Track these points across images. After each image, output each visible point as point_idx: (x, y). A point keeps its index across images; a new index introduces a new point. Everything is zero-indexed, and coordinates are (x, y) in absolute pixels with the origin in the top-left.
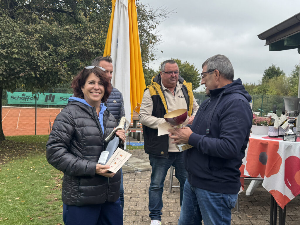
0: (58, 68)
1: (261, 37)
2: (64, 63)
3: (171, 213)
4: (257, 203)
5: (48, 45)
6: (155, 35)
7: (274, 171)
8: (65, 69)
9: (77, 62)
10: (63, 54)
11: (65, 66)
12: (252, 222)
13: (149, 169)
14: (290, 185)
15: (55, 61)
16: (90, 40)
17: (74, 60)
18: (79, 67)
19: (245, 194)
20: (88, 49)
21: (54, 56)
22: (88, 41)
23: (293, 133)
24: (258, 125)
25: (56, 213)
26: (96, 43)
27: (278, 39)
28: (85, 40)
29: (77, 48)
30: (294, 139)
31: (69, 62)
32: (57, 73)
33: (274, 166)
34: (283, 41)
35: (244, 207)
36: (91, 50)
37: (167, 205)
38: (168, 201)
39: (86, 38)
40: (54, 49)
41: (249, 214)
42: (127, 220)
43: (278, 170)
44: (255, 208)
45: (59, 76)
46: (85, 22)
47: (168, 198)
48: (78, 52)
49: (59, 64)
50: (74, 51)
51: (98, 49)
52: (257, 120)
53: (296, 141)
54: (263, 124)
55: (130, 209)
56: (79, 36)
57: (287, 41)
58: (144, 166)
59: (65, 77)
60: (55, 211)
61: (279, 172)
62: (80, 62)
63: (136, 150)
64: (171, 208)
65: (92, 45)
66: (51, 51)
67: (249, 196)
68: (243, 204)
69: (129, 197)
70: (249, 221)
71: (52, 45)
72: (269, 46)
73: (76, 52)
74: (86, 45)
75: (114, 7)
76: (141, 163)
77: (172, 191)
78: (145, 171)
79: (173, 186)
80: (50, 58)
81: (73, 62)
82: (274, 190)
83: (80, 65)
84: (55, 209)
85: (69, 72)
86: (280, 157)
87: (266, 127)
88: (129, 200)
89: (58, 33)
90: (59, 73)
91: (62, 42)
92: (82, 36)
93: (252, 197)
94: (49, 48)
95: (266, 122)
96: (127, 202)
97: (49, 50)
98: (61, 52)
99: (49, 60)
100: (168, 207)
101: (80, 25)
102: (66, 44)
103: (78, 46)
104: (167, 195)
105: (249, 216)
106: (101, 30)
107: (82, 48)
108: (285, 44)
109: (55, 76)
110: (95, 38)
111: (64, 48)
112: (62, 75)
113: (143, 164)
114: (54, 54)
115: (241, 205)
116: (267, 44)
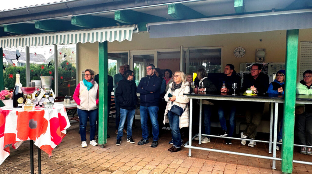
43: (46, 130)
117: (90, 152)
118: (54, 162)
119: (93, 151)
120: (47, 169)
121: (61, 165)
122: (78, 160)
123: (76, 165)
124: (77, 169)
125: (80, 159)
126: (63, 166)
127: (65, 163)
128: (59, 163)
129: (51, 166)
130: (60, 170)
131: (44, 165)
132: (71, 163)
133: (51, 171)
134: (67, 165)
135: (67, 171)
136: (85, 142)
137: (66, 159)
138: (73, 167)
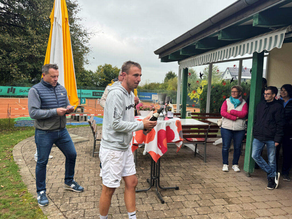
0: (10, 68)
1: (156, 52)
2: (15, 65)
3: (91, 171)
4: (149, 159)
5: (2, 50)
6: (87, 47)
7: (151, 139)
8: (16, 69)
9: (26, 64)
10: (14, 58)
11: (16, 67)
12: (144, 172)
13: (81, 142)
14: (160, 147)
15: (8, 63)
16: (36, 48)
17: (23, 63)
18: (28, 68)
19: (142, 154)
20: (35, 55)
21: (7, 60)
22: (35, 49)
23: (163, 115)
24: (144, 110)
25: (3, 177)
26: (41, 51)
27: (165, 55)
28: (32, 48)
29: (26, 54)
30: (163, 119)
31: (20, 64)
32: (9, 72)
33: (151, 136)
34: (168, 56)
35: (141, 163)
36: (37, 55)
37: (89, 165)
38: (90, 163)
39: (33, 46)
40: (7, 53)
41: (142, 167)
42: (57, 178)
43: (154, 139)
44: (147, 162)
45: (11, 75)
46: (32, 35)
47: (90, 160)
48: (26, 57)
49: (11, 65)
50: (24, 56)
51: (43, 55)
52: (143, 107)
53: (164, 120)
54: (148, 109)
55: (61, 170)
56: (27, 45)
57: (170, 56)
58: (77, 139)
59: (16, 75)
60: (2, 175)
61: (154, 140)
62: (28, 64)
63: (73, 128)
64: (92, 167)
65: (38, 52)
66: (4, 55)
67: (145, 155)
68: (140, 161)
69: (62, 162)
70: (142, 171)
71: (5, 51)
72: (160, 59)
73: (25, 56)
74: (33, 52)
75: (53, 25)
76: (75, 137)
77: (95, 156)
78: (77, 143)
79: (95, 153)
80: (3, 60)
81: (23, 64)
82: (151, 151)
83: (28, 66)
84: (2, 174)
85: (19, 72)
86: (155, 131)
87: (149, 111)
88: (61, 164)
89: (10, 42)
90: (11, 72)
91: (14, 49)
92: (29, 45)
93: (147, 156)
94: (3, 53)
95: (149, 109)
96: (60, 166)
97: (2, 54)
98: (12, 56)
99: (3, 62)
100: (90, 167)
101: (29, 37)
102: (17, 51)
103: (26, 52)
104: (90, 159)
105: (142, 168)
106: (45, 41)
107: (30, 54)
108: (169, 58)
109: (8, 74)
110: (40, 47)
111: (15, 53)
112: (13, 74)
113: (76, 138)
114: (7, 58)
115: (139, 161)
116: (159, 58)
117: (230, 176)
118: (191, 173)
119: (235, 176)
120: (180, 176)
121: (194, 178)
122: (211, 180)
123: (205, 183)
124: (201, 187)
125: (215, 179)
126: (194, 179)
127: (198, 178)
128: (194, 176)
129: (186, 175)
130: (188, 181)
131: (182, 173)
132: (203, 180)
133: (181, 179)
134: (198, 180)
135: (192, 185)
136: (226, 165)
137: (203, 174)
138: (200, 184)
